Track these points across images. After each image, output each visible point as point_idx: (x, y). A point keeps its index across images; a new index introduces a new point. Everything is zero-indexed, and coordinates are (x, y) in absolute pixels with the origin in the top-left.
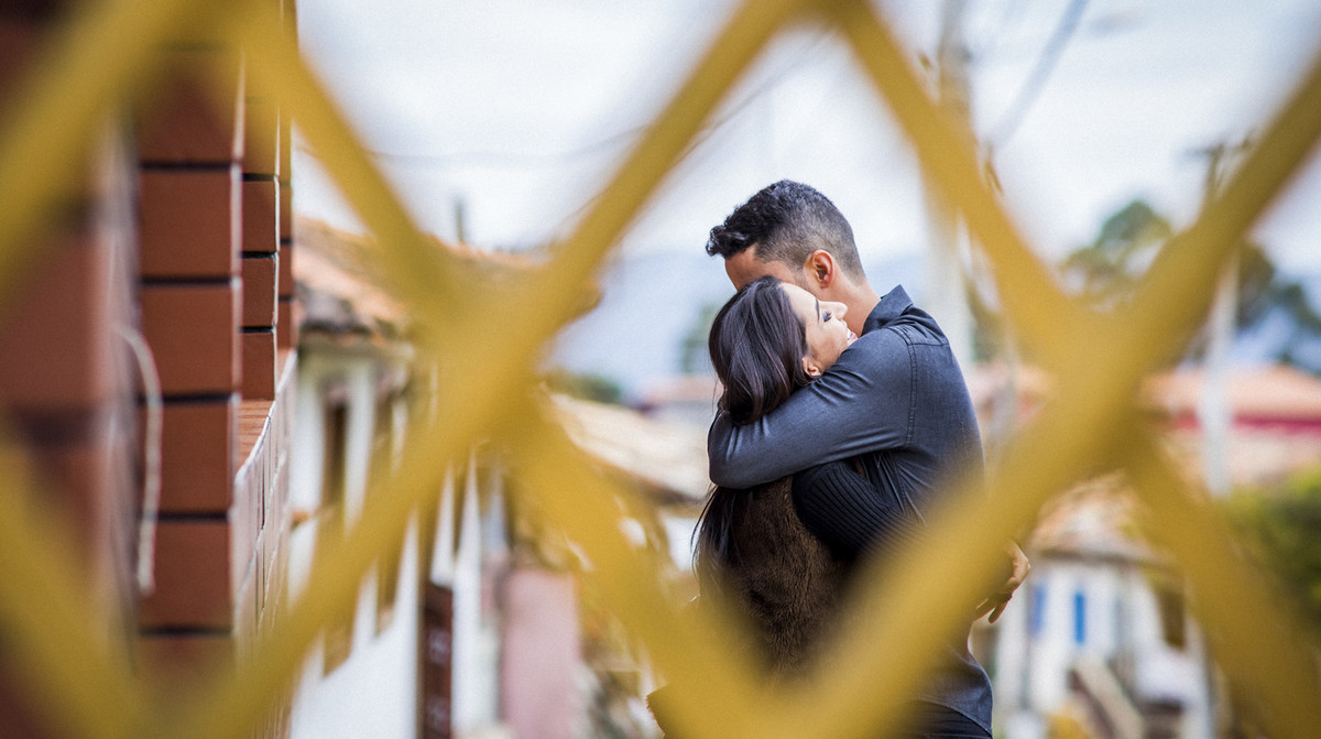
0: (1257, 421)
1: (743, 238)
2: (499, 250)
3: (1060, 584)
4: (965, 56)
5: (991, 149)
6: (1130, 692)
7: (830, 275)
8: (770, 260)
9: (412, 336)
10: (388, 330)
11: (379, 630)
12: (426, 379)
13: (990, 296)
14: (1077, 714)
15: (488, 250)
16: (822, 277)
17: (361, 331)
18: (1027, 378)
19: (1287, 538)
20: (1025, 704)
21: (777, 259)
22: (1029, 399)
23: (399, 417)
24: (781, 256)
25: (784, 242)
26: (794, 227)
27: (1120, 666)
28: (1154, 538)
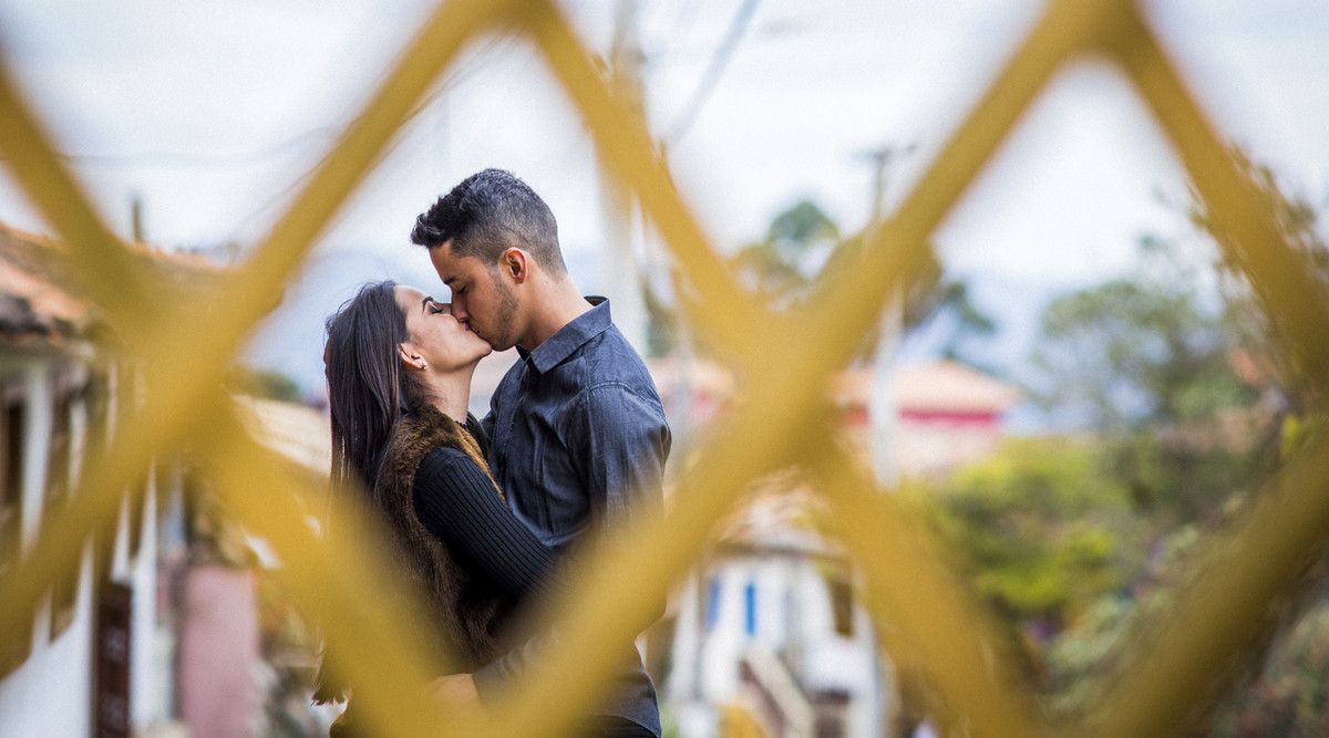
0: (922, 415)
1: (438, 233)
2: (180, 250)
3: (734, 578)
4: (640, 58)
5: (664, 148)
6: (799, 682)
7: (523, 272)
8: (465, 255)
9: (93, 333)
10: (65, 328)
11: (54, 635)
12: (104, 379)
13: (664, 293)
14: (748, 703)
15: (168, 250)
16: (516, 273)
17: (37, 329)
18: (704, 375)
19: (953, 528)
20: (697, 694)
21: (471, 255)
22: (704, 396)
23: (78, 418)
24: (474, 252)
25: (477, 237)
26: (487, 224)
27: (788, 657)
28: (825, 530)
